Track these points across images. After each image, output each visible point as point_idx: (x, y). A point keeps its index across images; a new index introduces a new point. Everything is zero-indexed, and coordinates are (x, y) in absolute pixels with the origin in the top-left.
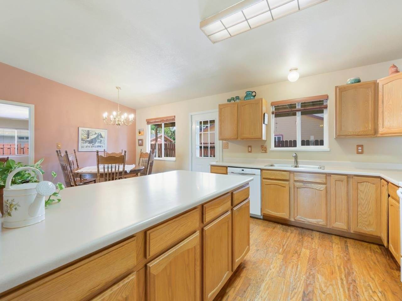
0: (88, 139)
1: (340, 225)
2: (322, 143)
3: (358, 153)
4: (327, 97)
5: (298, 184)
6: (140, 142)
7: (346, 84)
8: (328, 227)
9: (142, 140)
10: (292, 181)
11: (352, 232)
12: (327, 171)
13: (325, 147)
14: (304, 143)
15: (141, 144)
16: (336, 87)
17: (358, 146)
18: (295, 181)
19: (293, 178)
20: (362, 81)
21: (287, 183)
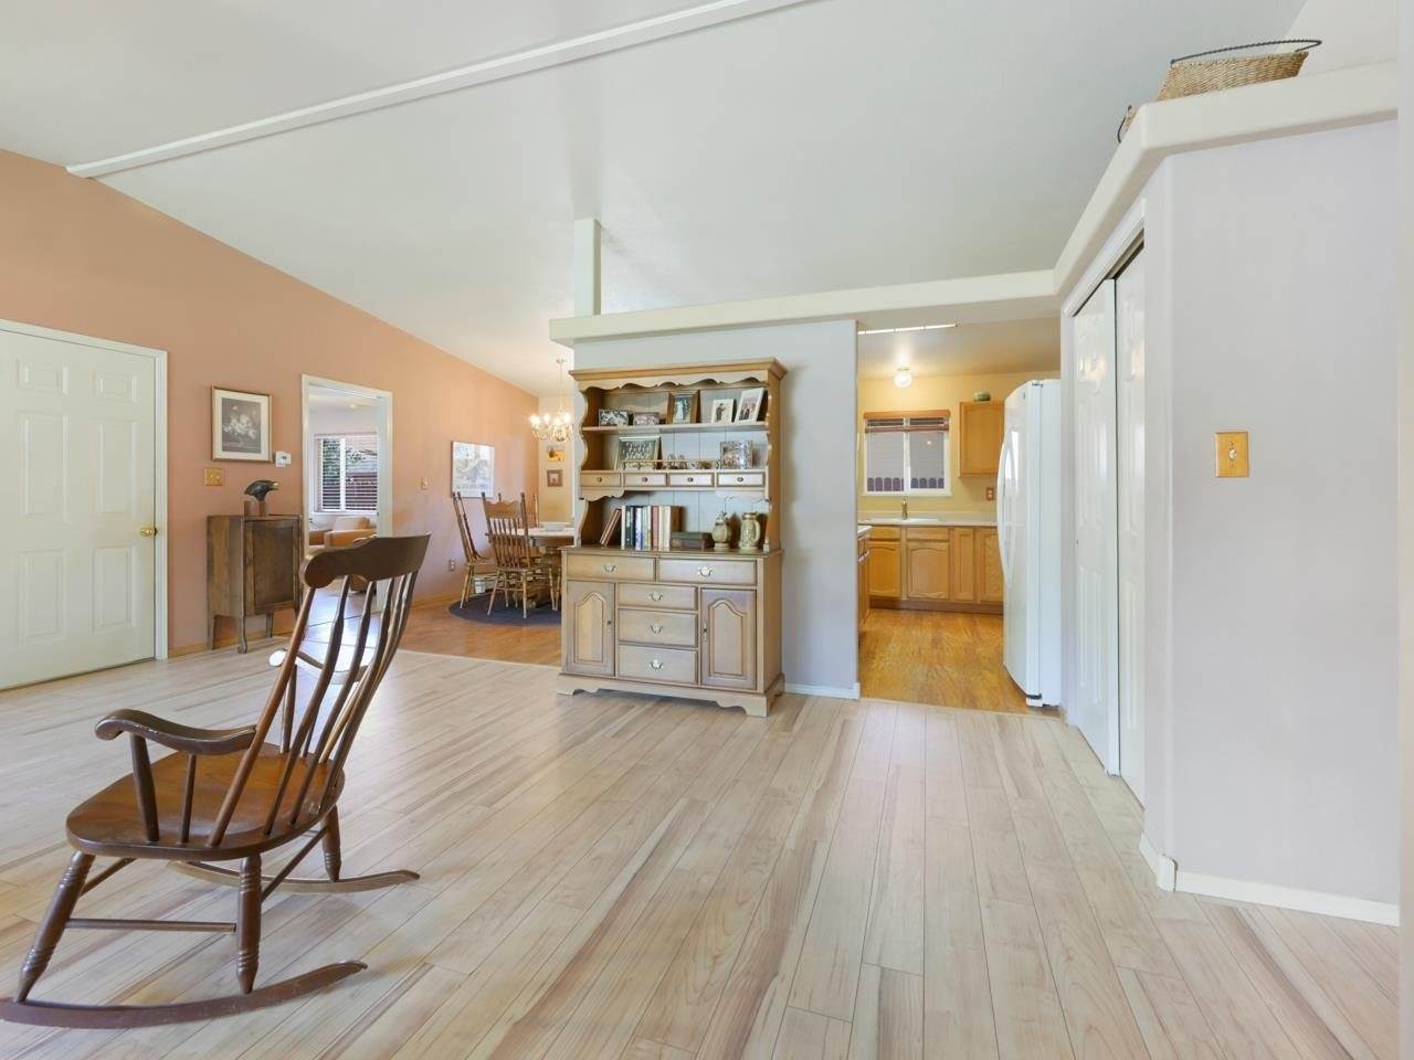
0: (466, 470)
1: (965, 595)
2: (941, 484)
3: (989, 499)
4: (948, 413)
5: (912, 545)
6: (555, 476)
7: (972, 400)
8: (952, 600)
9: (559, 472)
10: (904, 540)
11: (979, 602)
12: (949, 523)
13: (946, 491)
14: (915, 484)
15: (557, 482)
16: (961, 403)
17: (989, 489)
18: (909, 540)
19: (904, 535)
20: (992, 399)
21: (897, 543)
